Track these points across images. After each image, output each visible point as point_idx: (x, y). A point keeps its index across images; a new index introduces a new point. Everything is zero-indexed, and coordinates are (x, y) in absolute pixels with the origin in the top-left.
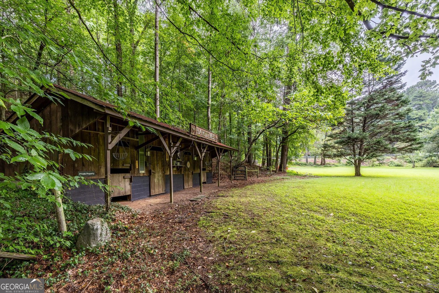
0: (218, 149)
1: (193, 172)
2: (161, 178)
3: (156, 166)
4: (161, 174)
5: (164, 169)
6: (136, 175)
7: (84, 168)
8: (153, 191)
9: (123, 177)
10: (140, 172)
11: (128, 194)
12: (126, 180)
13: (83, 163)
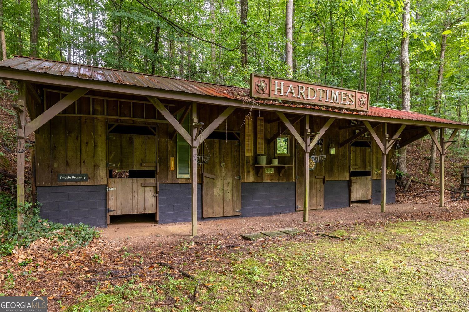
0: (373, 124)
1: (324, 179)
2: (230, 188)
3: (218, 167)
4: (230, 180)
5: (239, 172)
6: (169, 182)
7: (68, 169)
8: (210, 211)
9: (140, 185)
10: (179, 176)
11: (150, 212)
12: (147, 189)
13: (67, 162)
